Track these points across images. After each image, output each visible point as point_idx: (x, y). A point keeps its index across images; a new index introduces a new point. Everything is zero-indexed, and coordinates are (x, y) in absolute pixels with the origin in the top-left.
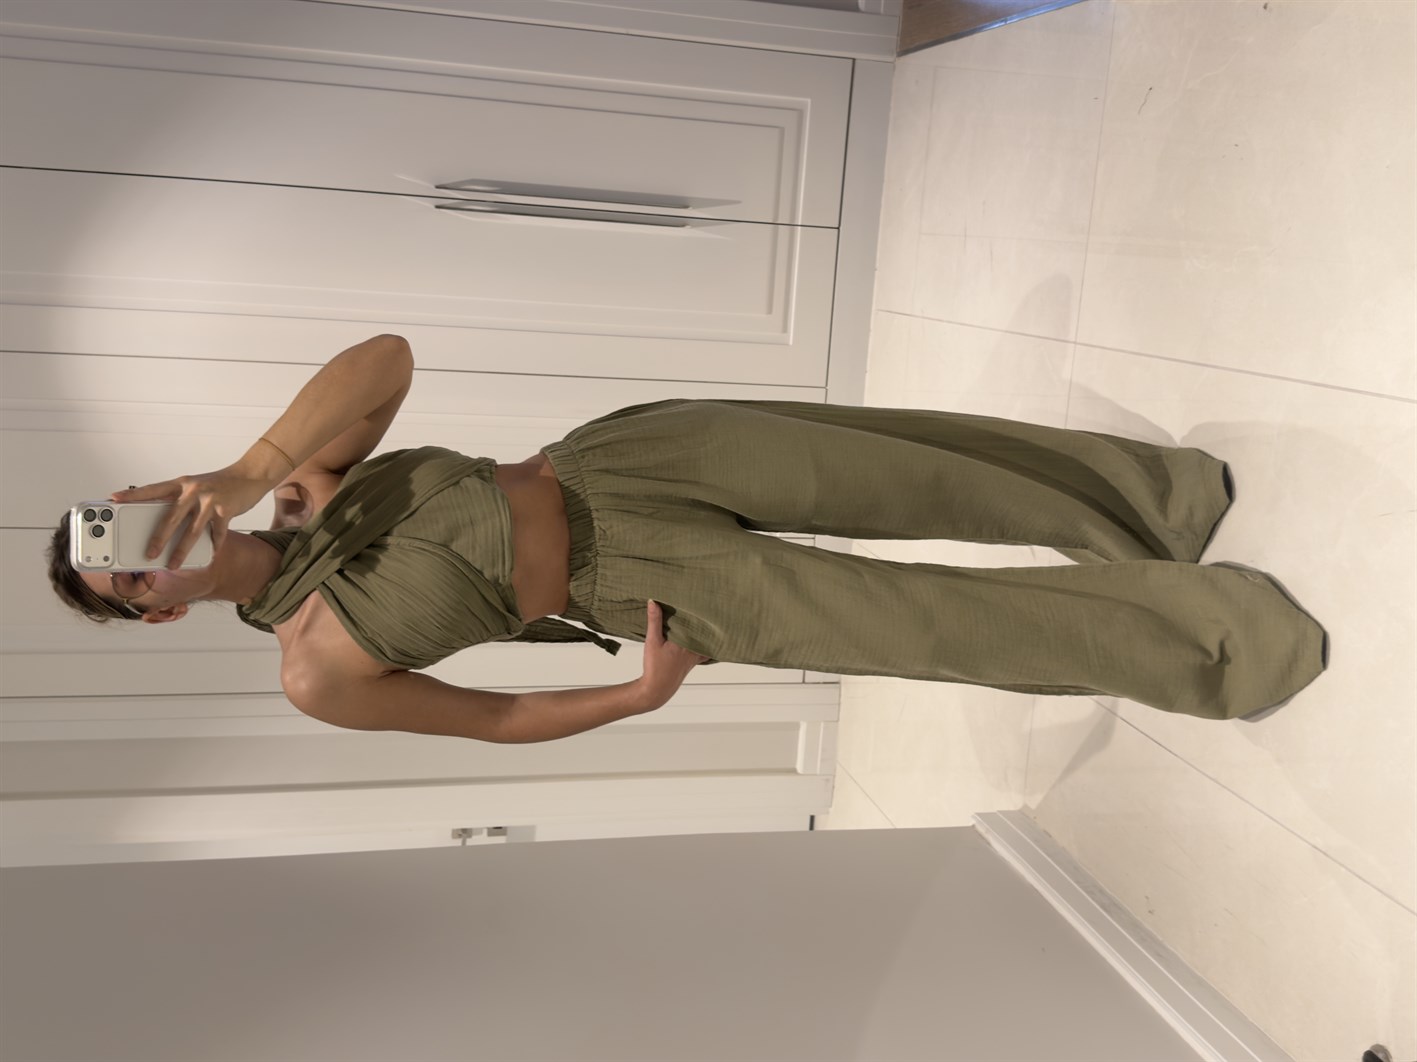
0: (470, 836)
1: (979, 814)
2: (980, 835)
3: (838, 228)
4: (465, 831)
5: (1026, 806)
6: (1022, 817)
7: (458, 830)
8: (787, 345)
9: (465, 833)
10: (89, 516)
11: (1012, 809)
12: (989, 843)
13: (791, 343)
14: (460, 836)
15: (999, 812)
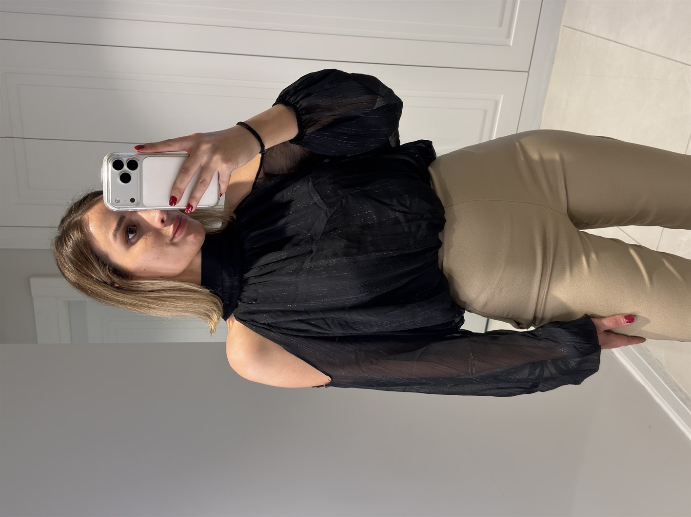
8: (509, 46)
10: (118, 165)
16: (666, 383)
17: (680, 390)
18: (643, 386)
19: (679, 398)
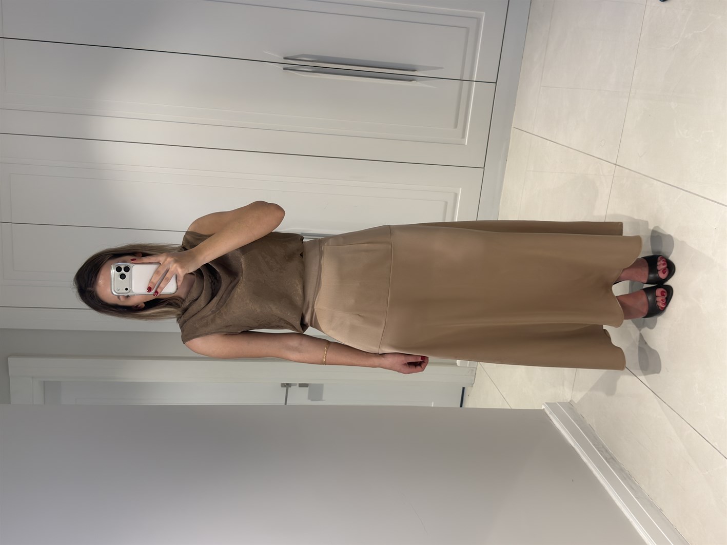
0: (290, 387)
1: (546, 403)
2: (547, 415)
3: (496, 83)
4: (288, 384)
5: (572, 401)
6: (569, 406)
7: (284, 384)
8: (465, 145)
9: (287, 386)
10: (119, 269)
11: (564, 401)
12: (551, 420)
13: (466, 144)
14: (285, 386)
15: (558, 402)
16: (594, 445)
17: (607, 451)
19: (603, 457)
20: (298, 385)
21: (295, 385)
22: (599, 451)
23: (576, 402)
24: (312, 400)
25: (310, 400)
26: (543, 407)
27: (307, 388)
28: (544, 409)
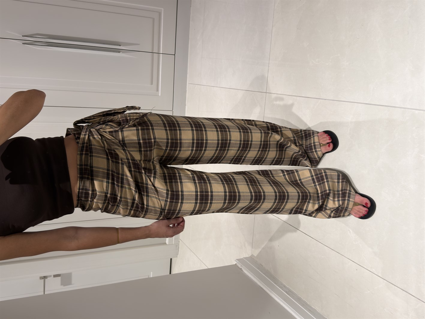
0: (47, 278)
1: (237, 259)
2: (239, 268)
5: (252, 255)
6: (251, 259)
7: (42, 277)
9: (45, 278)
11: (247, 256)
12: (243, 271)
14: (43, 278)
15: (244, 258)
16: (275, 284)
18: (262, 288)
20: (53, 276)
21: (50, 276)
22: (280, 287)
23: (255, 256)
24: (64, 285)
25: (62, 286)
26: (234, 263)
27: (59, 278)
28: (236, 264)
